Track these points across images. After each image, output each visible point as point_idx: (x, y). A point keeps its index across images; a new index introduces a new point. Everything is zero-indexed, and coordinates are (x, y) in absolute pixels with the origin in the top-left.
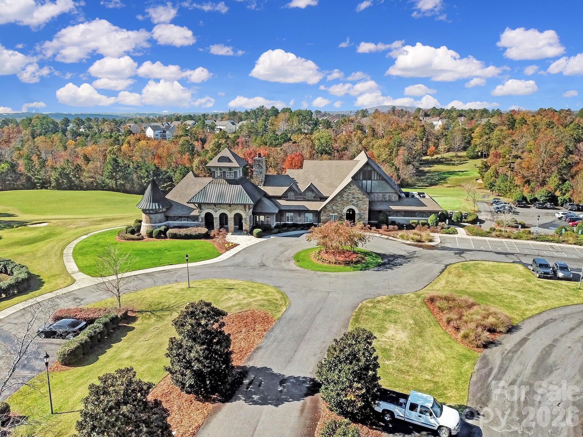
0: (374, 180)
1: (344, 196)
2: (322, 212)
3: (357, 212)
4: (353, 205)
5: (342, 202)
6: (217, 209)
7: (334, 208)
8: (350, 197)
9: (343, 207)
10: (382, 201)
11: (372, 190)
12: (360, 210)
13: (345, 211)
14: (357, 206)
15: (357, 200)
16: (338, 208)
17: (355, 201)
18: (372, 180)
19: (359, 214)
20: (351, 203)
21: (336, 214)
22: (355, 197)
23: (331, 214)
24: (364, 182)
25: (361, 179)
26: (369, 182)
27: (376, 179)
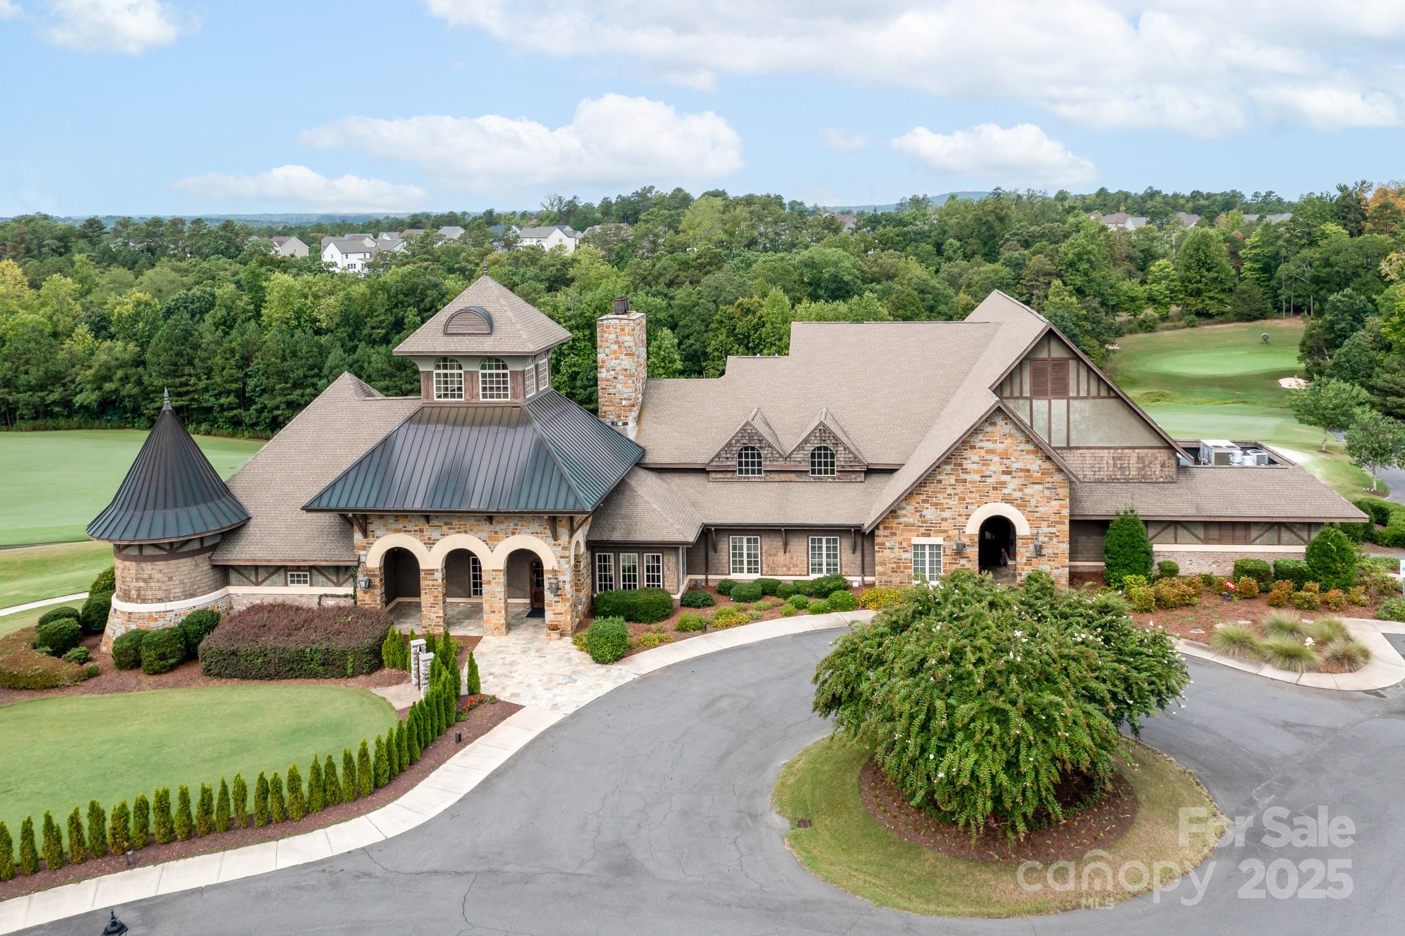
0: (1078, 398)
1: (966, 464)
2: (881, 532)
3: (1022, 528)
4: (1008, 500)
5: (960, 489)
6: (435, 534)
7: (930, 513)
8: (993, 468)
9: (964, 511)
10: (1112, 480)
11: (1072, 436)
12: (1033, 519)
13: (973, 528)
14: (1022, 505)
15: (1021, 481)
16: (946, 514)
17: (1012, 484)
18: (1069, 399)
19: (1035, 537)
20: (999, 494)
21: (939, 540)
22: (1015, 466)
23: (916, 540)
24: (1040, 405)
25: (1027, 393)
26: (1059, 405)
27: (1083, 393)
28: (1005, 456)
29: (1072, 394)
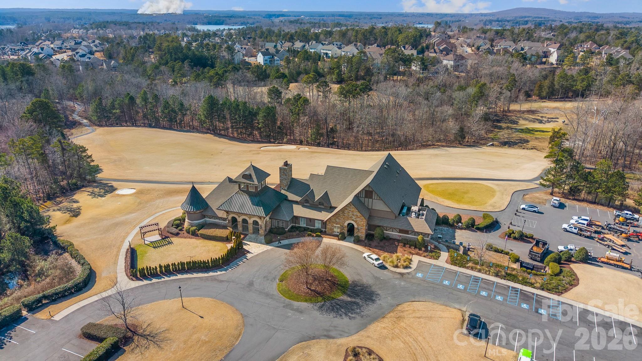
1: (345, 212)
2: (328, 222)
3: (356, 226)
4: (353, 220)
5: (343, 217)
6: (240, 215)
7: (337, 220)
8: (350, 214)
9: (344, 221)
10: (380, 217)
12: (358, 225)
13: (346, 224)
14: (356, 222)
15: (356, 217)
16: (341, 221)
17: (354, 217)
19: (358, 228)
20: (351, 219)
21: (339, 226)
22: (354, 214)
23: (334, 225)
24: (367, 199)
25: (364, 196)
26: (370, 200)
27: (376, 198)
28: (353, 212)
29: (374, 198)
